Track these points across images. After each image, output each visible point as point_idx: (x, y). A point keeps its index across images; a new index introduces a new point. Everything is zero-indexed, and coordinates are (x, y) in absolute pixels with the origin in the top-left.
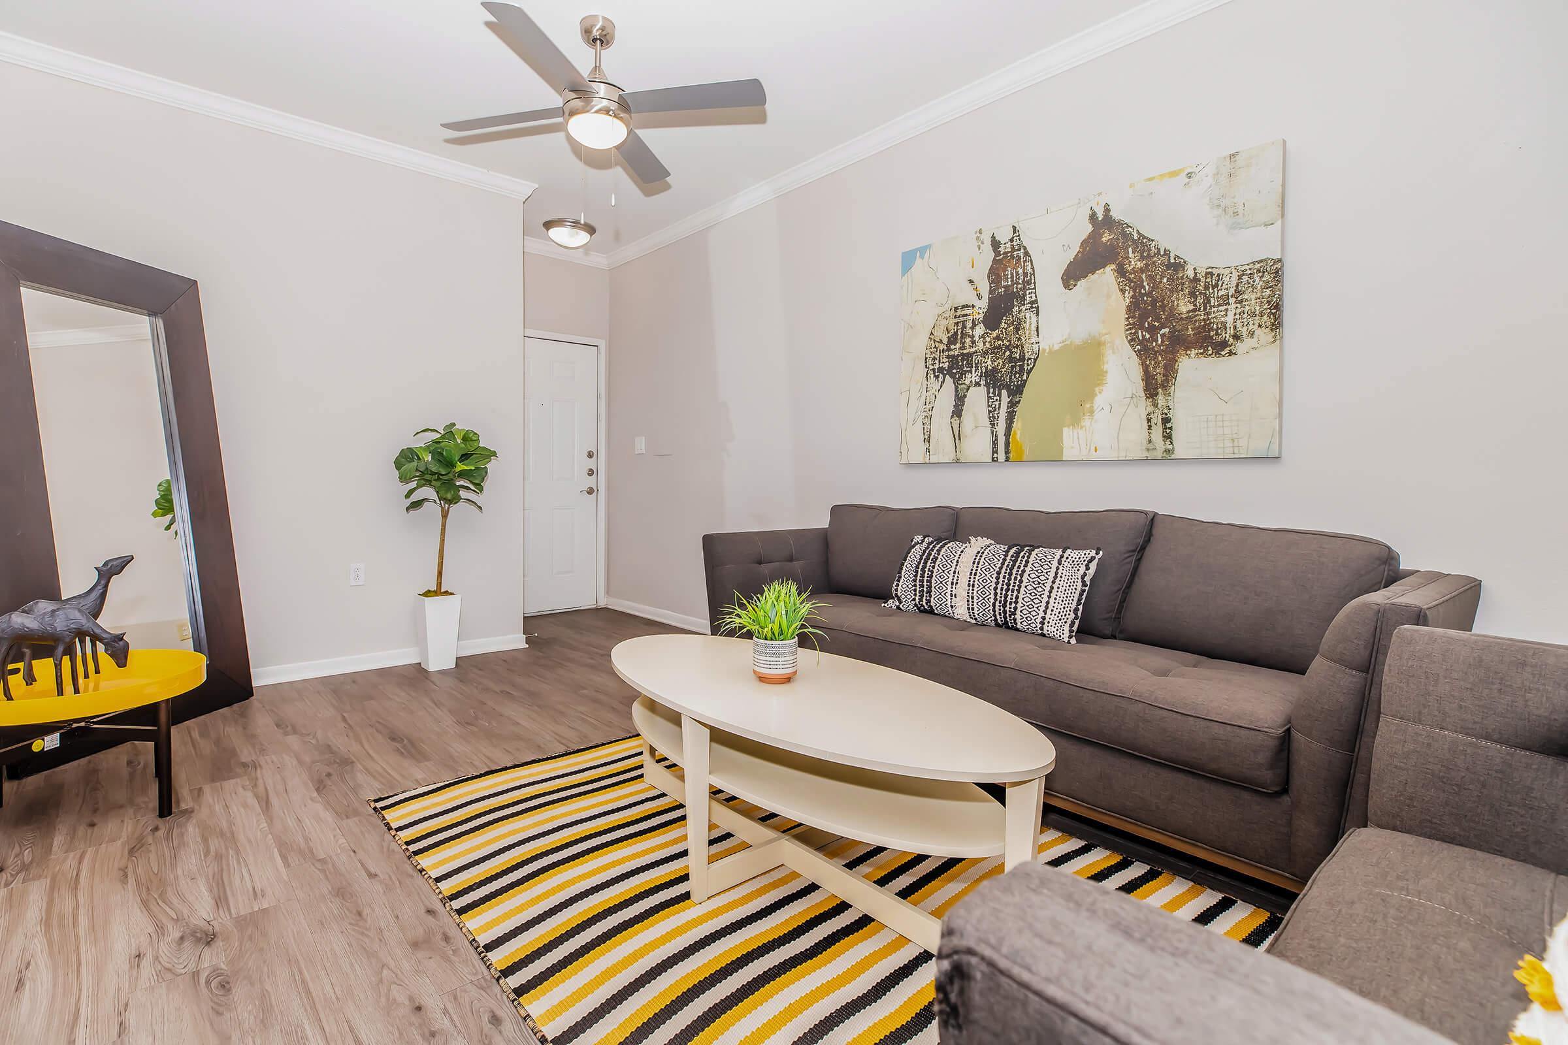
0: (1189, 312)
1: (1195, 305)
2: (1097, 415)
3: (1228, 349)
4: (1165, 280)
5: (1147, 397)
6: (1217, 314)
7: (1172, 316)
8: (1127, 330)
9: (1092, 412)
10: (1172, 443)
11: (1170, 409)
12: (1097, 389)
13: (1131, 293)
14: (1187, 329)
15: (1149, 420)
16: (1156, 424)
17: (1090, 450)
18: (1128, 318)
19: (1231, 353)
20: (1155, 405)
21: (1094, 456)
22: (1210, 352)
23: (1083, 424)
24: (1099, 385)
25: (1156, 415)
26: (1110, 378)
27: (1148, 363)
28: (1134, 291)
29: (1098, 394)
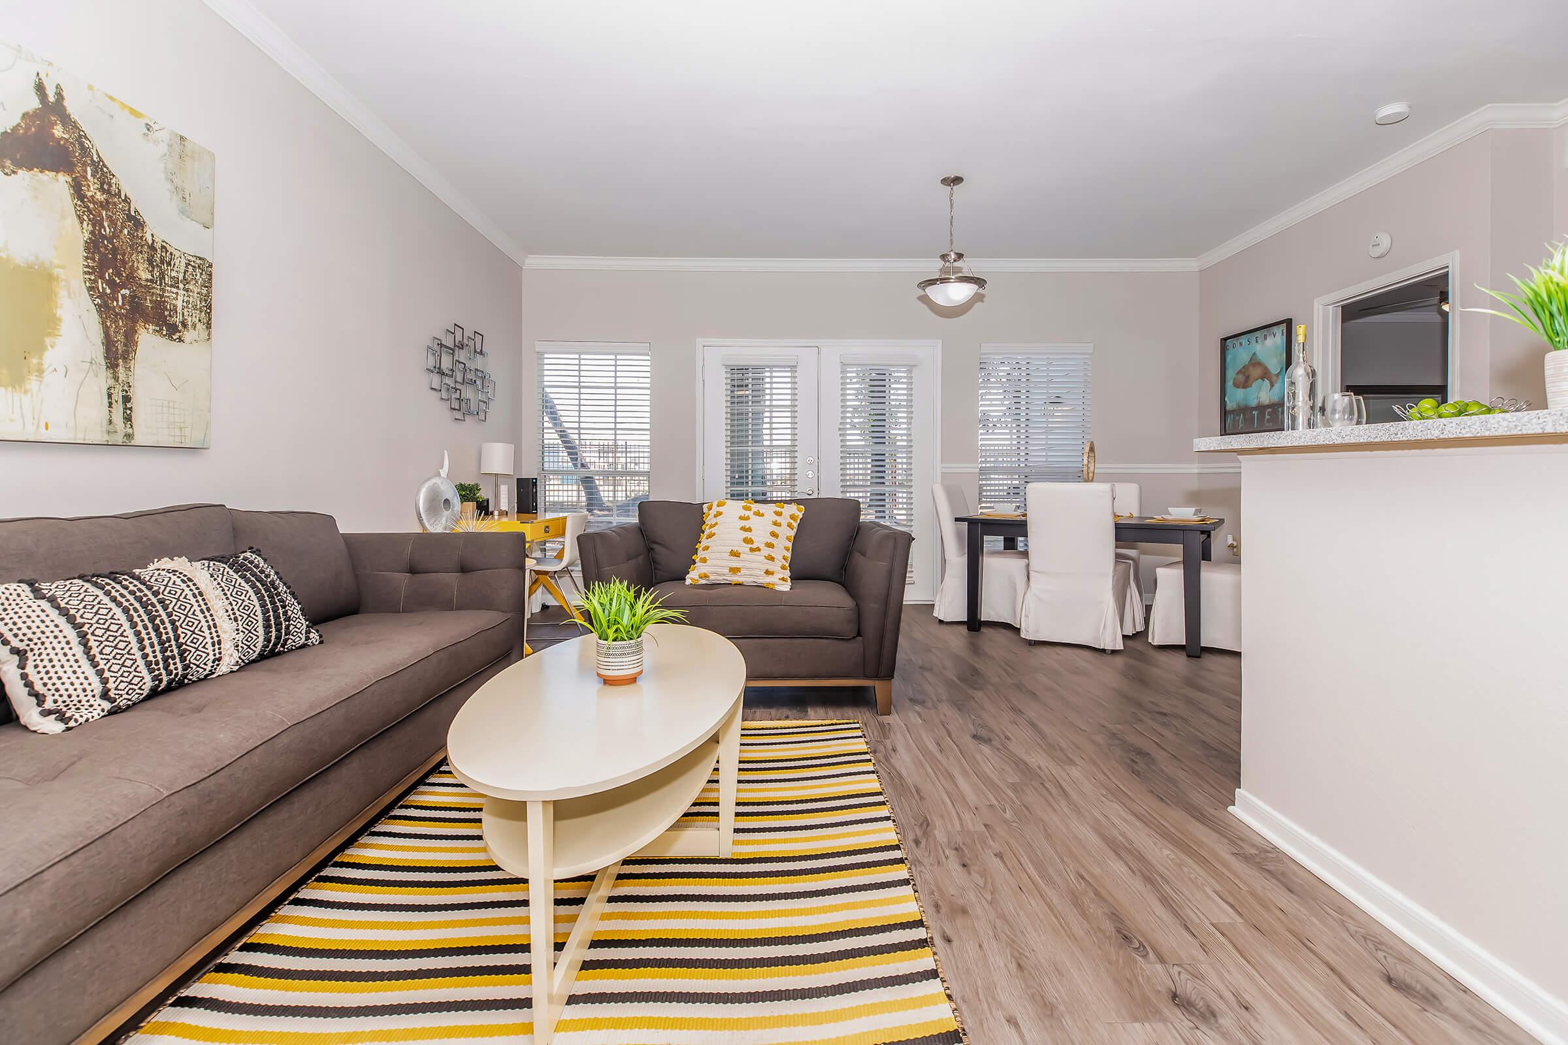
0: (147, 280)
1: (152, 276)
2: (48, 377)
3: (178, 334)
4: (126, 231)
5: (108, 367)
6: (170, 293)
7: (132, 278)
8: (85, 273)
9: (40, 371)
10: (132, 426)
11: (130, 386)
12: (48, 341)
13: (90, 228)
14: (146, 299)
15: (110, 396)
16: (117, 402)
17: (38, 425)
18: (87, 258)
19: (180, 340)
20: (116, 379)
21: (45, 436)
22: (164, 333)
23: (28, 387)
24: (50, 334)
25: (117, 390)
26: (64, 328)
27: (108, 324)
28: (94, 226)
29: (49, 347)
